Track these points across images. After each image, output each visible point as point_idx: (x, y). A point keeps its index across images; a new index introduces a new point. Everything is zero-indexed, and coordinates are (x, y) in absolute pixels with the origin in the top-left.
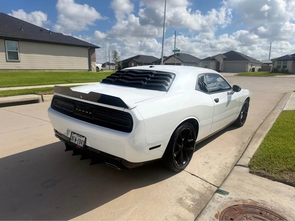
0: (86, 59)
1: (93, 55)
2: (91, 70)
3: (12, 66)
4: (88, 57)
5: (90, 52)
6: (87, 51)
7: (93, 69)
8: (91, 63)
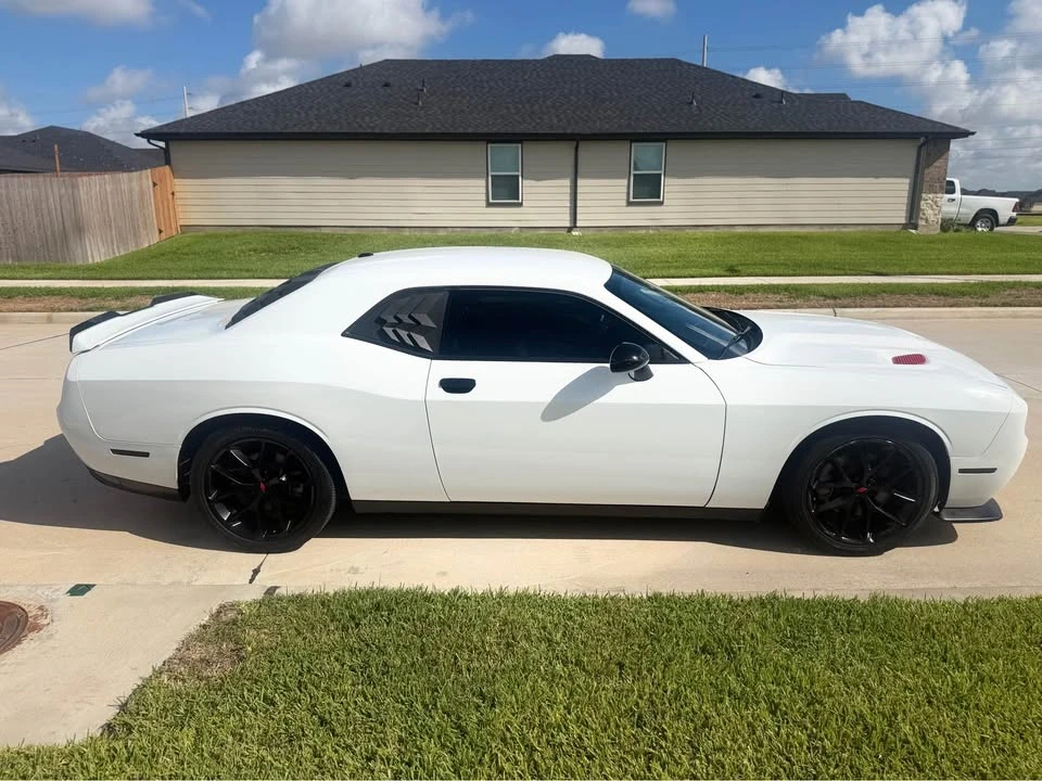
0: (903, 185)
1: (937, 164)
2: (915, 227)
3: (642, 216)
4: (912, 174)
5: (923, 153)
6: (913, 153)
7: (927, 220)
8: (920, 199)
